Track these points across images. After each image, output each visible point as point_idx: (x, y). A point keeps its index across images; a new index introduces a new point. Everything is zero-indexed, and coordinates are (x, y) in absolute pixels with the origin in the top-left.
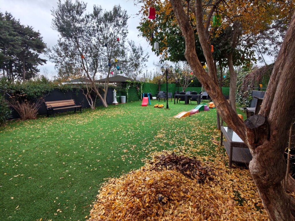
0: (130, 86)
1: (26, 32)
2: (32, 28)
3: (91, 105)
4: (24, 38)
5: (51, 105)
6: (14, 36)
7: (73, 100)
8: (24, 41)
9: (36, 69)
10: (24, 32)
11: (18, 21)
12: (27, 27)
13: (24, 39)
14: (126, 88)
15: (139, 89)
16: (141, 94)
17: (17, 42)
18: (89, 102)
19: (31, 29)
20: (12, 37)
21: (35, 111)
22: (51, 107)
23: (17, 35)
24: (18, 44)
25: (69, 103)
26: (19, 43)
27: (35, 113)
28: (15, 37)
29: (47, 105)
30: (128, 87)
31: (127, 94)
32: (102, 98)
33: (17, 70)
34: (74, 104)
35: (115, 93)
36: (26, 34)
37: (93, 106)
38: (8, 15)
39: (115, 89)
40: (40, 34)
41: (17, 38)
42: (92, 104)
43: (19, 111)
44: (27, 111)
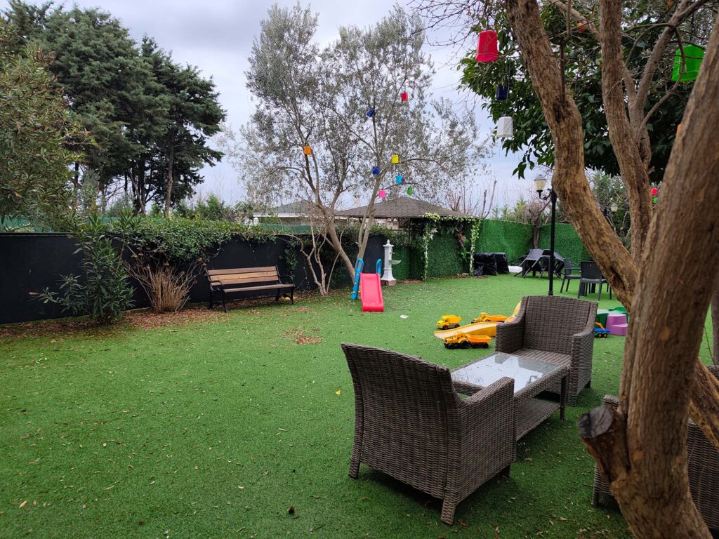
0: (435, 231)
1: (183, 83)
2: (196, 72)
3: (320, 284)
4: (176, 96)
5: (221, 278)
6: (156, 93)
7: (273, 268)
8: (177, 105)
9: (197, 175)
10: (179, 82)
11: (168, 56)
12: (185, 68)
13: (178, 100)
14: (425, 238)
15: (464, 239)
16: (469, 255)
17: (160, 109)
18: (315, 275)
19: (195, 75)
20: (150, 97)
21: (184, 293)
22: (219, 284)
23: (162, 91)
24: (161, 113)
25: (265, 274)
26: (164, 111)
27: (182, 299)
28: (156, 96)
29: (211, 277)
30: (430, 234)
31: (426, 253)
32: (350, 264)
33: (155, 178)
34: (277, 279)
35: (390, 250)
36: (183, 88)
37: (324, 286)
38: (148, 42)
39: (388, 241)
40: (213, 86)
41: (161, 100)
42: (323, 282)
43: (150, 289)
44: (165, 290)
